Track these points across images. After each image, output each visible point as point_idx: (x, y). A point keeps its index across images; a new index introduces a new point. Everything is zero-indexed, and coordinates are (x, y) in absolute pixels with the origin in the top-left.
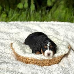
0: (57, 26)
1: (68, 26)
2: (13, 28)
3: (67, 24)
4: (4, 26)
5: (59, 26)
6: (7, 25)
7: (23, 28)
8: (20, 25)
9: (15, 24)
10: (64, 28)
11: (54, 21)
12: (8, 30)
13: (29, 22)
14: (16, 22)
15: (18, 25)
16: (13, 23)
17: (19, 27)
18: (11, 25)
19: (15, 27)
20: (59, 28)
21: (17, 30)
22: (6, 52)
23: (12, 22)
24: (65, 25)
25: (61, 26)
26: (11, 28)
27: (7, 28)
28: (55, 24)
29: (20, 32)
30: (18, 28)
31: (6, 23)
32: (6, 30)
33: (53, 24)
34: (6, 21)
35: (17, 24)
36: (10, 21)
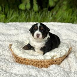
0: (58, 26)
1: (69, 27)
2: (11, 29)
3: (68, 25)
4: (2, 27)
5: (60, 27)
6: (5, 26)
7: (22, 29)
8: (19, 26)
9: (13, 25)
10: (64, 28)
11: (55, 21)
12: (6, 31)
13: (28, 23)
14: (14, 23)
15: (17, 26)
16: (12, 24)
17: (18, 28)
18: (10, 25)
19: (14, 28)
20: (60, 29)
21: (16, 32)
22: (4, 54)
23: (10, 23)
24: (66, 26)
25: (62, 27)
26: (9, 29)
27: (5, 29)
28: (55, 25)
29: (19, 34)
30: (16, 29)
31: (4, 24)
32: (4, 31)
33: (53, 25)
34: (4, 22)
35: (16, 24)
36: (8, 22)
